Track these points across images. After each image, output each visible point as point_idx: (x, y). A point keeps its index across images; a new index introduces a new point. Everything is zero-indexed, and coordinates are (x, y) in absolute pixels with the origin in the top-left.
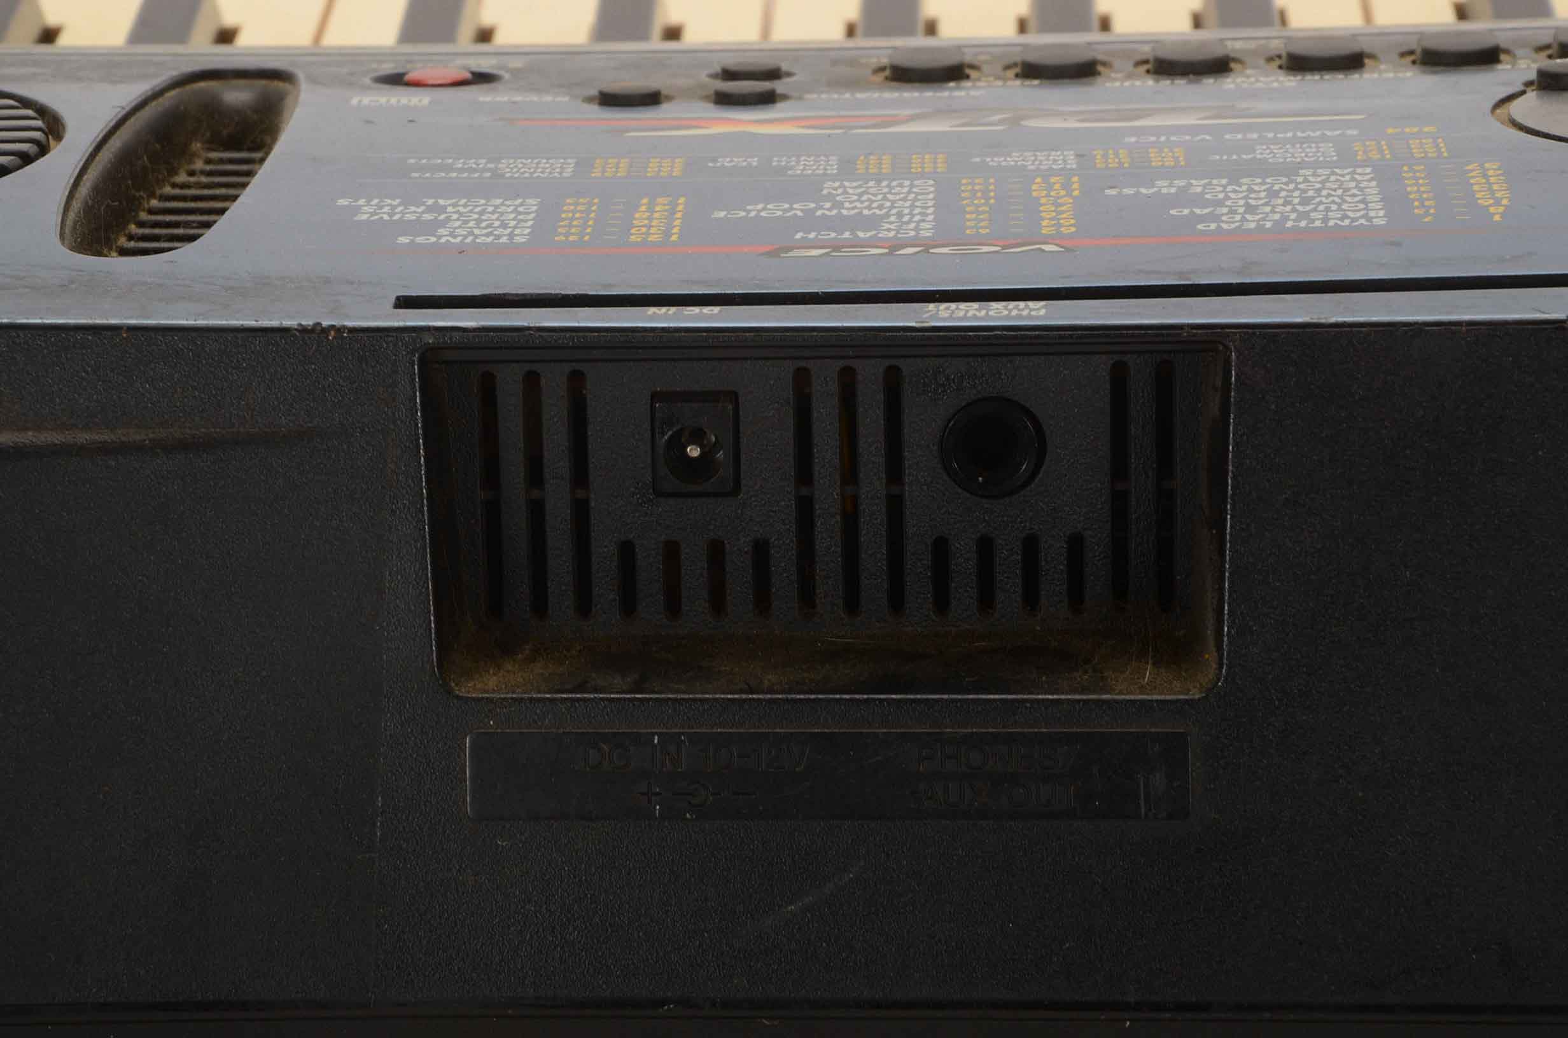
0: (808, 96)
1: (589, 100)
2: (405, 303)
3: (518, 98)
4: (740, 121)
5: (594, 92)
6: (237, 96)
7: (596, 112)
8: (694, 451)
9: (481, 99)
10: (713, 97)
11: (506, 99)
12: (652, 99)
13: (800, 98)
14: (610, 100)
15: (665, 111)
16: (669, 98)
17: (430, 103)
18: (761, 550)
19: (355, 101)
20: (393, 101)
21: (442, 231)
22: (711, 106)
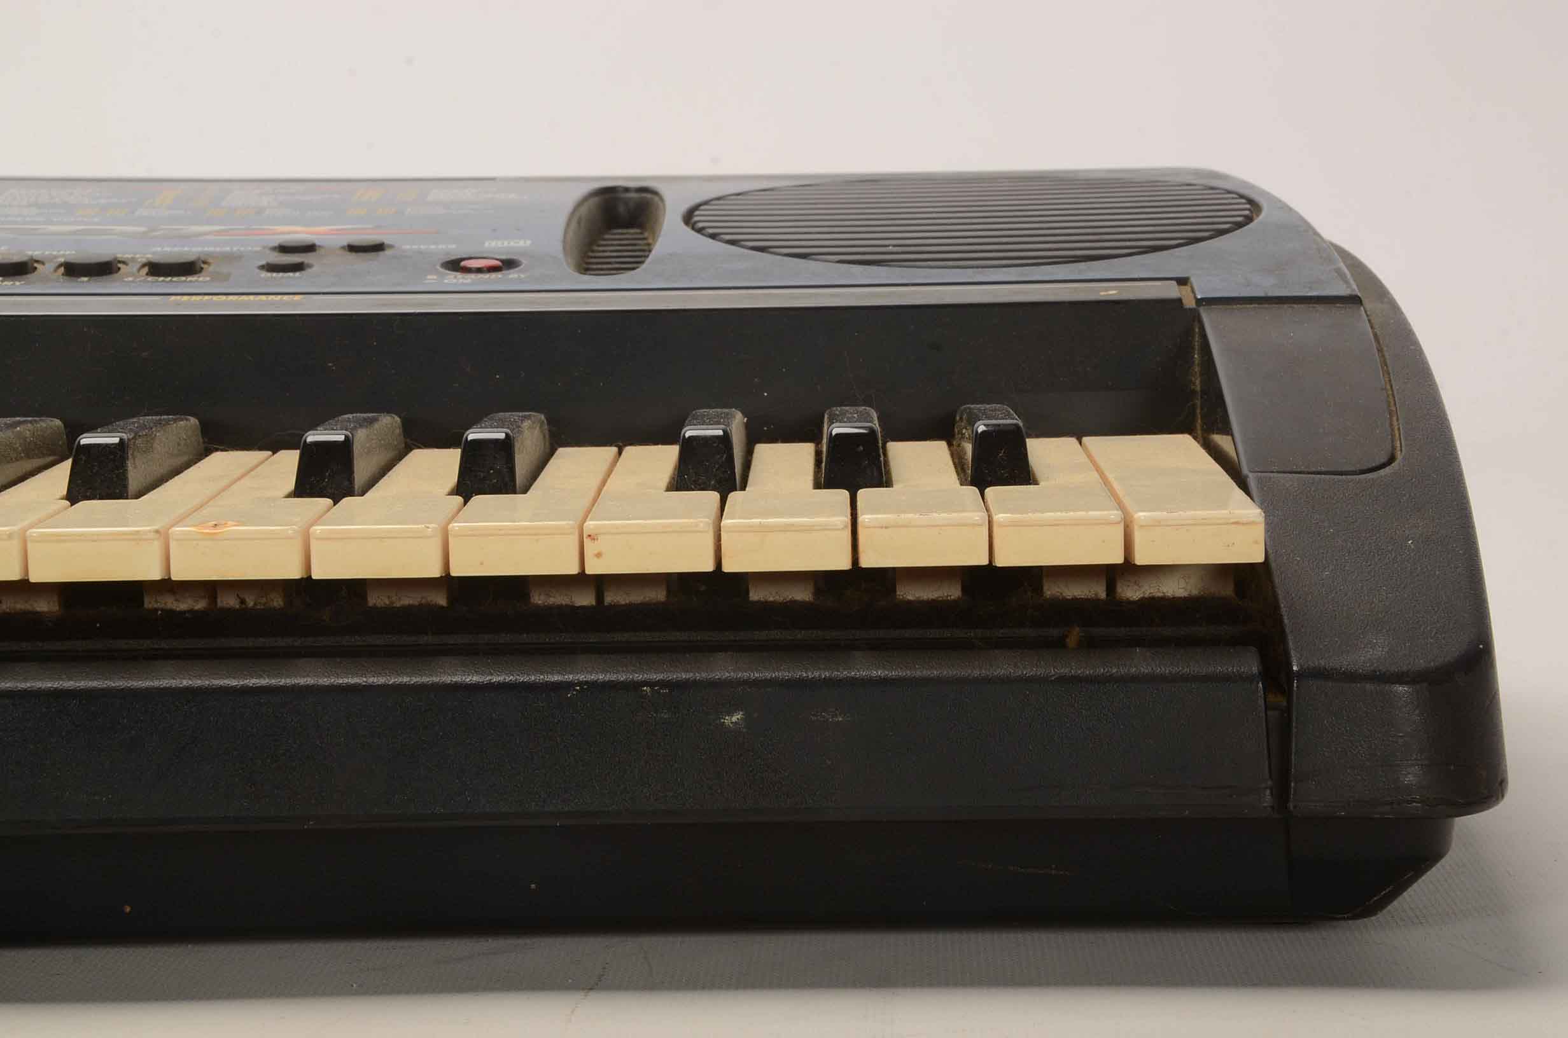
0: (258, 249)
1: (391, 247)
3: (433, 247)
4: (307, 233)
5: (388, 252)
7: (387, 240)
9: (454, 246)
10: (317, 248)
11: (440, 247)
13: (264, 247)
14: (378, 248)
15: (346, 240)
16: (343, 248)
17: (484, 243)
19: (529, 242)
20: (506, 244)
22: (317, 243)
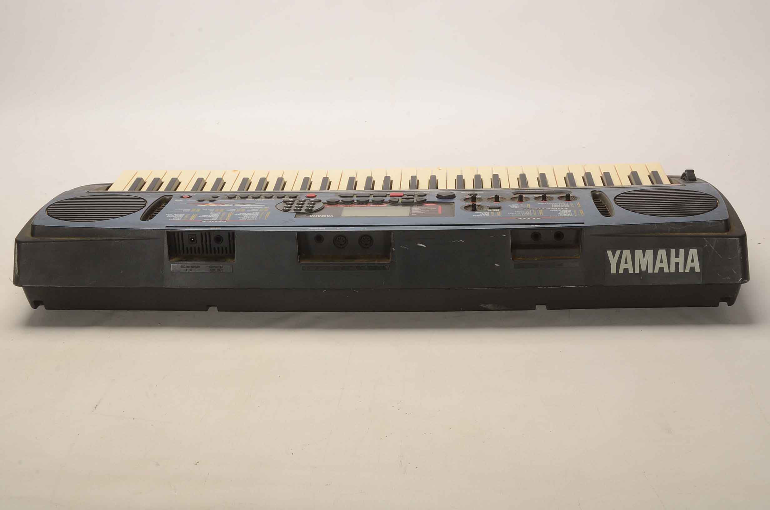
2: (167, 227)
6: (168, 198)
8: (192, 239)
12: (203, 201)
18: (199, 248)
21: (173, 218)
